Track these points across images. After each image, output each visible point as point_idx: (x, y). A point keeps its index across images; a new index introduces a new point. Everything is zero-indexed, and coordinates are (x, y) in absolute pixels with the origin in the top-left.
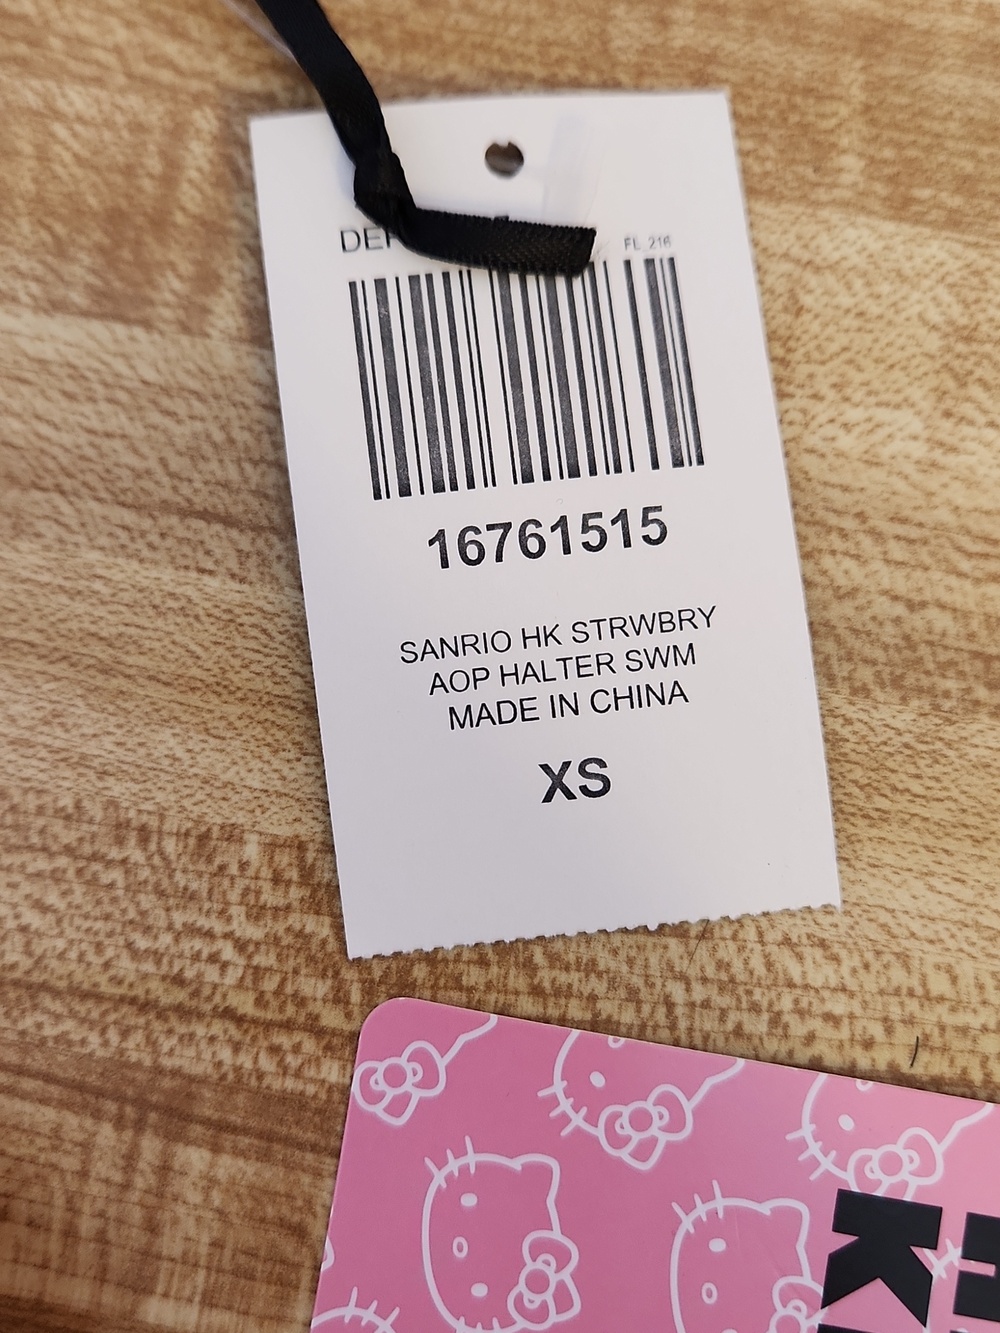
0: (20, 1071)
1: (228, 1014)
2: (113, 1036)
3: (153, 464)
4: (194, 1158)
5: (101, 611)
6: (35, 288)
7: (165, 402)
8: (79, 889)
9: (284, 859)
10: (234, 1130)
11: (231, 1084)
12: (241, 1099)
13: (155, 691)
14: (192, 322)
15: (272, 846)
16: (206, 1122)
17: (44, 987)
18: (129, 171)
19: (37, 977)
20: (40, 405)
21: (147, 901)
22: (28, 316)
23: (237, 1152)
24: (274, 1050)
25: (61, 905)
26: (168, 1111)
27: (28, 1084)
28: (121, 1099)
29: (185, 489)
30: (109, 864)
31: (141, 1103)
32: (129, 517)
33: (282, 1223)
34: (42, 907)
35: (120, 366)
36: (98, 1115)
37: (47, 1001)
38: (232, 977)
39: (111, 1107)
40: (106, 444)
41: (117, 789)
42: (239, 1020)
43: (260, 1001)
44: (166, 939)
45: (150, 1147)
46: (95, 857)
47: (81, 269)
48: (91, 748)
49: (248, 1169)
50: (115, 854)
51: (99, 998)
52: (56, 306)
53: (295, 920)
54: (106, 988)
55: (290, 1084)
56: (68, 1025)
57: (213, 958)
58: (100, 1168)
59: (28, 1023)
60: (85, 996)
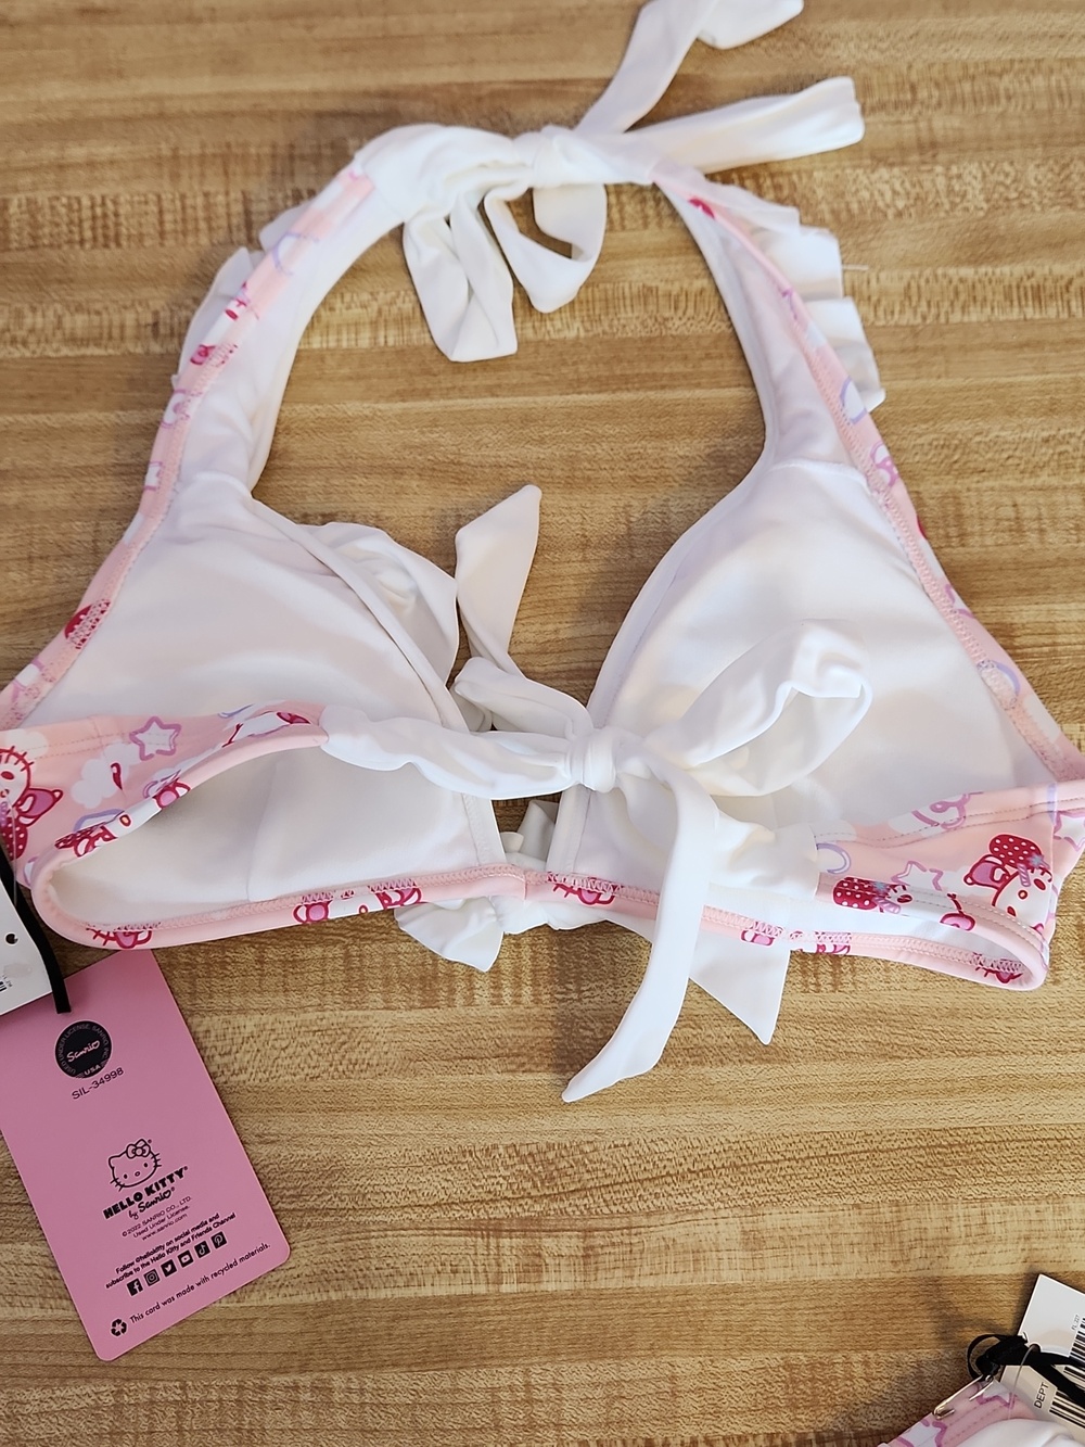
0: (452, 1229)
1: (506, 1198)
2: (475, 1212)
3: (449, 1046)
4: (506, 1242)
5: (444, 1092)
6: (404, 1004)
7: (448, 1028)
8: (456, 1173)
9: (510, 1151)
10: (514, 1231)
11: (510, 1218)
12: (514, 1222)
13: (463, 1110)
14: (451, 1004)
15: (507, 1148)
16: (507, 1231)
17: (453, 1203)
18: (423, 964)
19: (450, 1201)
20: (413, 1037)
21: (476, 1171)
22: (404, 1012)
23: (517, 1237)
24: (521, 1205)
25: (452, 1179)
26: (495, 1230)
27: (454, 1232)
28: (482, 1230)
29: (460, 1052)
30: (462, 1163)
31: (487, 1230)
32: (446, 1063)
33: (534, 1254)
34: (447, 1181)
35: (433, 1021)
36: (476, 1236)
37: (454, 1206)
38: (504, 1187)
39: (479, 1233)
40: (435, 1044)
41: (460, 1142)
42: (509, 1199)
43: (514, 1193)
44: (484, 1181)
45: (493, 1241)
46: (458, 1162)
47: (416, 995)
48: (450, 1132)
49: (521, 1241)
50: (464, 1160)
51: (469, 1202)
52: (411, 1008)
53: (517, 1167)
54: (470, 1199)
55: (527, 1214)
56: (462, 1212)
57: (498, 1183)
58: (480, 1251)
59: (451, 1215)
60: (464, 1203)
